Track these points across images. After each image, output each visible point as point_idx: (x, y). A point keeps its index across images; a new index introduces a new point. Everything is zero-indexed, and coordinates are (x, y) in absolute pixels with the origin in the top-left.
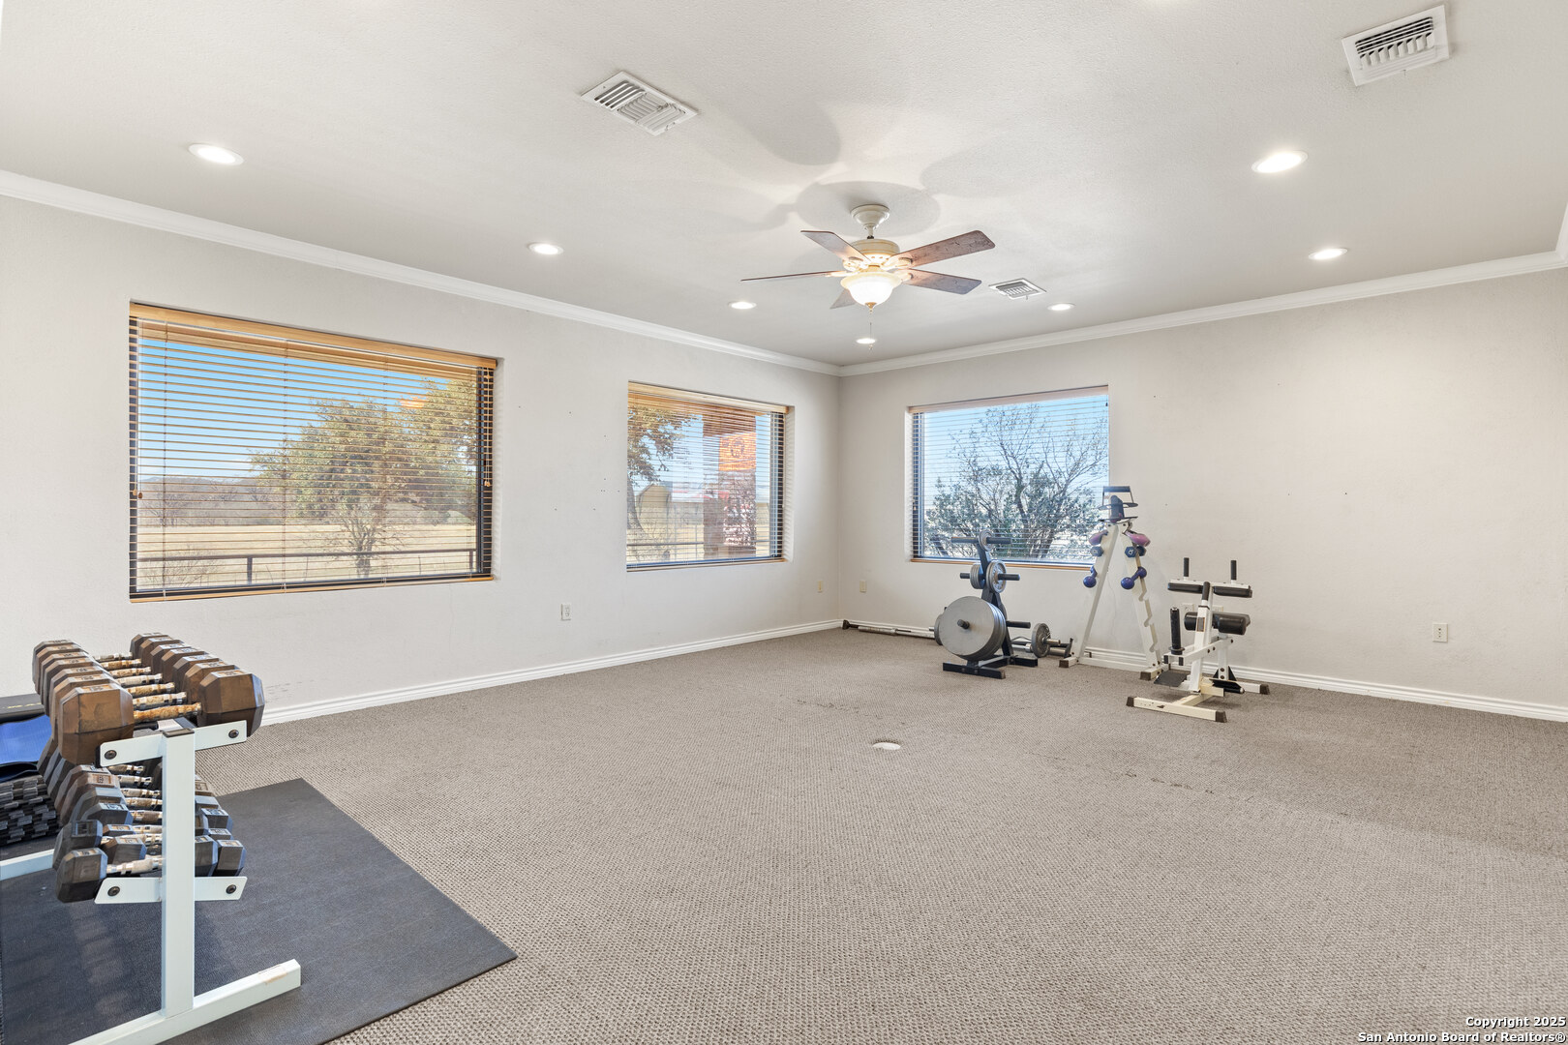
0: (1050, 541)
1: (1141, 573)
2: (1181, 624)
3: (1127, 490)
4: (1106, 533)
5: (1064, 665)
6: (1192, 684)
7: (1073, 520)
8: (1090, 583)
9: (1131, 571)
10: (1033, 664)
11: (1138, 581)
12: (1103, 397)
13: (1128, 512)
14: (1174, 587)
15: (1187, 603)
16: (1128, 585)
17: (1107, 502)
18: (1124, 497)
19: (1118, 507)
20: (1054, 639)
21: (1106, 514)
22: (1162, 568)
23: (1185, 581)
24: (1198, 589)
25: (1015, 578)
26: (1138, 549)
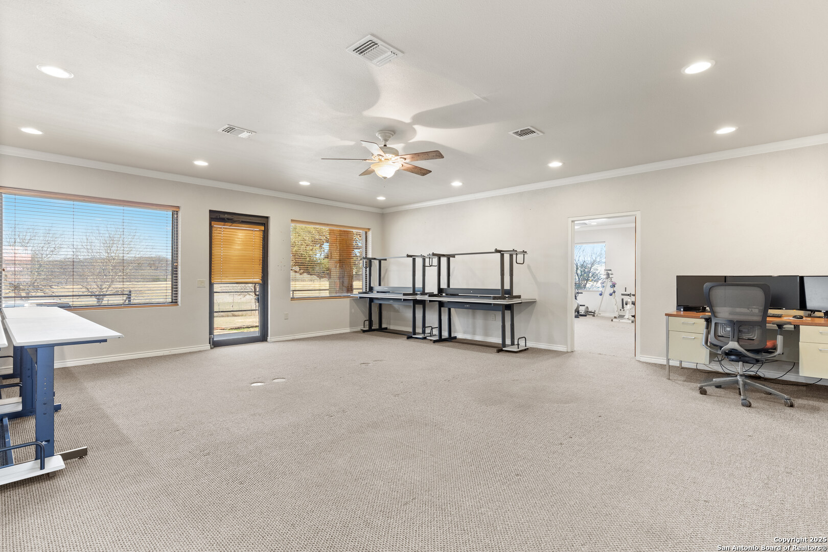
0: (586, 284)
1: (614, 292)
2: (624, 304)
3: (611, 270)
4: (605, 282)
5: (594, 316)
6: (626, 317)
7: (594, 278)
8: (601, 295)
9: (612, 291)
10: (586, 316)
11: (613, 294)
12: (604, 244)
13: (611, 276)
14: (623, 295)
15: (626, 299)
16: (611, 295)
17: (605, 273)
18: (610, 272)
19: (608, 275)
20: (590, 310)
21: (605, 277)
22: (619, 290)
23: (625, 293)
24: (629, 295)
25: (582, 293)
26: (614, 286)
